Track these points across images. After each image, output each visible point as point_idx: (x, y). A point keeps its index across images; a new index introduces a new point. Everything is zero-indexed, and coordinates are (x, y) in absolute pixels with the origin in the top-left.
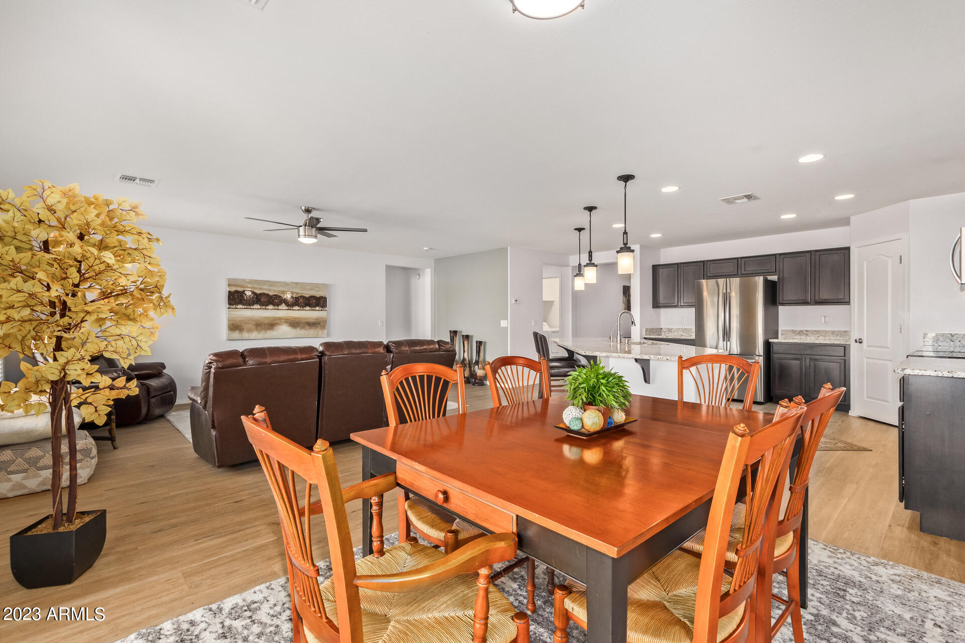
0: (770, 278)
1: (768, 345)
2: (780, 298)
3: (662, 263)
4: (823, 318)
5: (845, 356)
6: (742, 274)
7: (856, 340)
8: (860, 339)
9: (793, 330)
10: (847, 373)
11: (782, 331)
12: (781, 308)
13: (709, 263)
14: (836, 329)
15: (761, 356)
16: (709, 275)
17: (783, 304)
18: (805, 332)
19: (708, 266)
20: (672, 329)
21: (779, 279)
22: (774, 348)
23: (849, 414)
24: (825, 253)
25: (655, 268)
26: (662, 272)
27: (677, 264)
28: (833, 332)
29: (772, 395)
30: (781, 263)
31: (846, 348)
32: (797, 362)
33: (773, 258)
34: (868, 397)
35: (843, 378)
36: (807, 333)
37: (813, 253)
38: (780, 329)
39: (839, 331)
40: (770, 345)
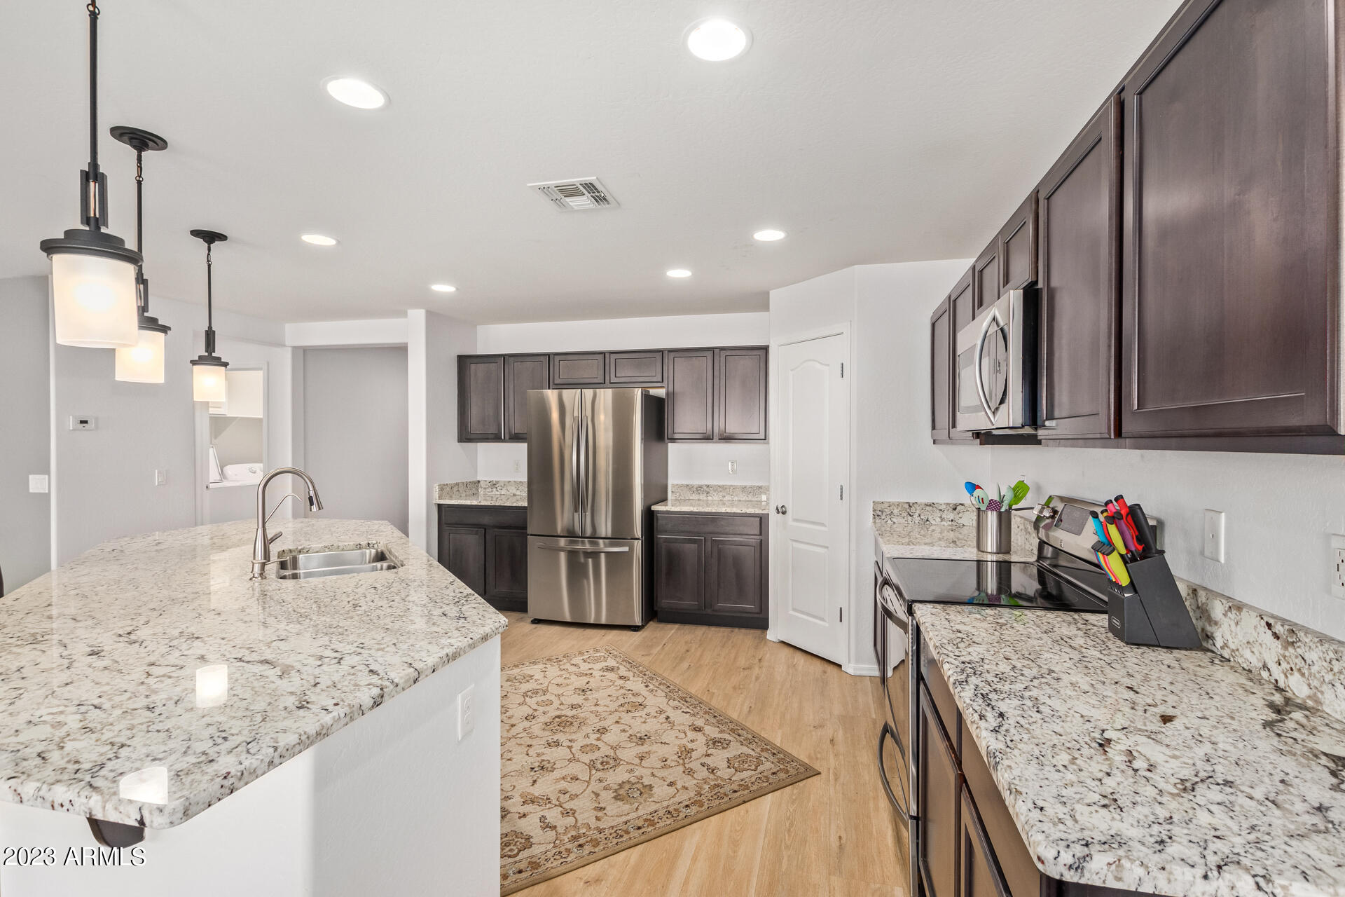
0: (653, 392)
1: (649, 516)
2: (668, 432)
3: (479, 353)
4: (730, 463)
5: (761, 534)
6: (611, 383)
7: (777, 509)
8: (783, 506)
9: (688, 485)
10: (763, 565)
11: (673, 486)
12: (671, 446)
13: (557, 358)
14: (748, 483)
15: (638, 539)
16: (557, 381)
17: (673, 440)
18: (705, 488)
19: (557, 363)
20: (498, 482)
21: (667, 394)
22: (660, 522)
23: (768, 637)
24: (734, 353)
25: (464, 362)
26: (476, 370)
27: (504, 356)
28: (744, 489)
29: (655, 609)
30: (671, 367)
31: (763, 520)
32: (694, 546)
33: (659, 356)
34: (794, 610)
35: (758, 573)
36: (707, 489)
37: (717, 350)
38: (672, 481)
39: (751, 487)
40: (653, 515)
